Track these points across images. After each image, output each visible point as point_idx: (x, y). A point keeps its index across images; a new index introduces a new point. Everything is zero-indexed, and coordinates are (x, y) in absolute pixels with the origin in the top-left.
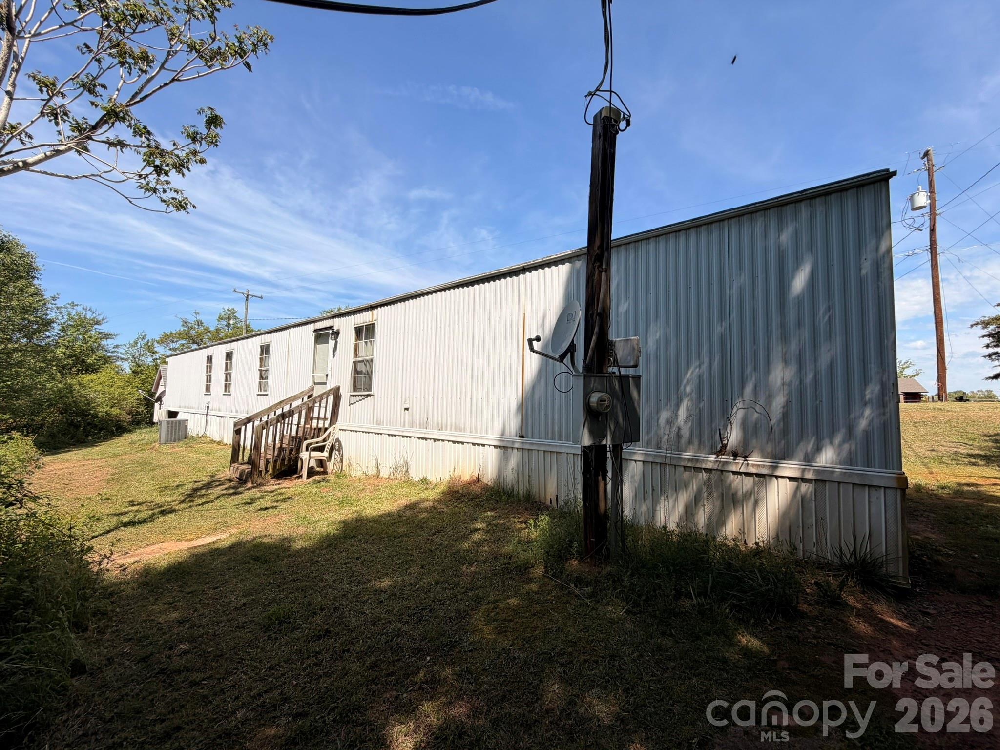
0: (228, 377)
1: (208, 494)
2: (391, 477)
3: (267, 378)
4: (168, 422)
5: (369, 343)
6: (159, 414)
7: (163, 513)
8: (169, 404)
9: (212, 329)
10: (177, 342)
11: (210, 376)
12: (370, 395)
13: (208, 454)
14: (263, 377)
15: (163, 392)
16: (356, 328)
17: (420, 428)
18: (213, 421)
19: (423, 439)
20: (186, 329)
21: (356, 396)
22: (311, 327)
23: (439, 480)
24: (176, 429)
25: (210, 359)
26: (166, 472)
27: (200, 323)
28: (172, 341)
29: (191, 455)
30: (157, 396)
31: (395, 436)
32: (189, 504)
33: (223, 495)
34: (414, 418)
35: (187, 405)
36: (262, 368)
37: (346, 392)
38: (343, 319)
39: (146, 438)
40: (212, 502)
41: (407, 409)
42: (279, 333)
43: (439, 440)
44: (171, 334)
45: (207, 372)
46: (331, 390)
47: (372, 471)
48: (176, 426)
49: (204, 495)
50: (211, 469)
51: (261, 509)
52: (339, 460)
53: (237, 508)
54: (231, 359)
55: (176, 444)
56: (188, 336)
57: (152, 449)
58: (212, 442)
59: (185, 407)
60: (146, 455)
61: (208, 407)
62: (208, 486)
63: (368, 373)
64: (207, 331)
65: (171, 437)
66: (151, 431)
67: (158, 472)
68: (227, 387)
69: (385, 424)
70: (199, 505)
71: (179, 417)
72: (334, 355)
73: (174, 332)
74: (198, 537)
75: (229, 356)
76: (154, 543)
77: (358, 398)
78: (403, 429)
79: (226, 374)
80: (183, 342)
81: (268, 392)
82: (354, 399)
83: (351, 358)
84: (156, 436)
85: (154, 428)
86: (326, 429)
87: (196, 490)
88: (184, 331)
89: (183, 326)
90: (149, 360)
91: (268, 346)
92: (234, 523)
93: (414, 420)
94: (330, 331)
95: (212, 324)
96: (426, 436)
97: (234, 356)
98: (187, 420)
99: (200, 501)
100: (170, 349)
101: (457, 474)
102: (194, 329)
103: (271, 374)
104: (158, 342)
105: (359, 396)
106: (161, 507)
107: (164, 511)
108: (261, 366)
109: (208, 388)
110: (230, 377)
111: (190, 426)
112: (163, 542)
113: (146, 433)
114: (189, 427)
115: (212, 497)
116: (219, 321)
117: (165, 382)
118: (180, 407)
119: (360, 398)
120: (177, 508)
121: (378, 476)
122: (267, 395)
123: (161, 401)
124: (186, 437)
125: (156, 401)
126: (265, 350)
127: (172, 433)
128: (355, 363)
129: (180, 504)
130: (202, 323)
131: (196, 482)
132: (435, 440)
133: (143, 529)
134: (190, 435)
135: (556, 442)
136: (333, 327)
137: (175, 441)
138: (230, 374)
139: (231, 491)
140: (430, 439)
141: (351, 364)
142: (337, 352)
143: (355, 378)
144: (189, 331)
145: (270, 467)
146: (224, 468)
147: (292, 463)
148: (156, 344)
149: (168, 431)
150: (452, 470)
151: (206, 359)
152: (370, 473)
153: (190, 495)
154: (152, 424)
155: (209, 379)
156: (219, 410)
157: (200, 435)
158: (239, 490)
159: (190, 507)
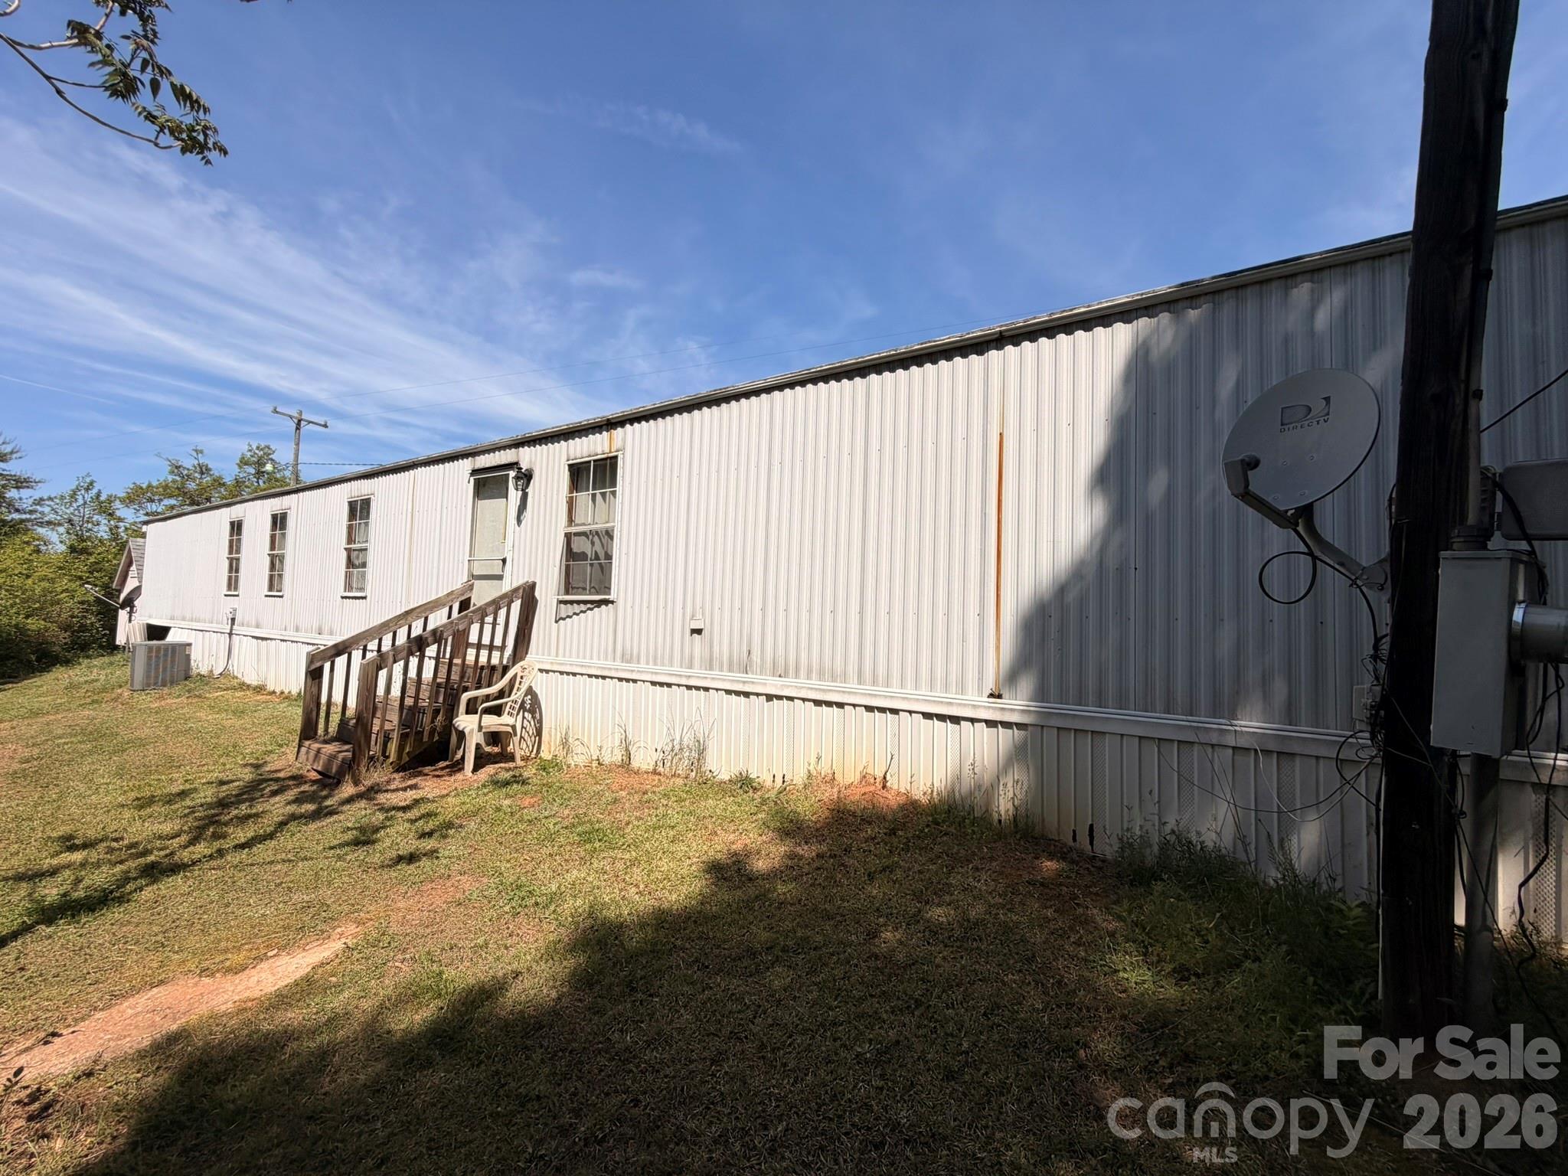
0: (276, 563)
1: (257, 815)
2: (660, 769)
3: (364, 565)
4: (150, 649)
5: (599, 497)
6: (128, 630)
7: (154, 872)
8: (148, 611)
9: (229, 479)
10: (160, 500)
11: (238, 559)
12: (607, 602)
13: (239, 713)
14: (355, 561)
15: (137, 591)
16: (570, 466)
17: (730, 670)
18: (244, 647)
19: (738, 693)
20: (178, 478)
21: (571, 602)
22: (466, 465)
23: (779, 780)
24: (165, 661)
25: (236, 527)
26: (152, 755)
27: (204, 470)
28: (152, 501)
29: (201, 714)
30: (123, 596)
31: (669, 685)
32: (217, 845)
33: (293, 817)
34: (716, 649)
35: (188, 616)
36: (352, 546)
37: (548, 595)
38: (539, 449)
39: (102, 678)
40: (271, 836)
41: (699, 632)
42: (392, 477)
43: (780, 698)
44: (150, 486)
45: (231, 552)
46: (516, 590)
47: (615, 756)
48: (166, 655)
49: (248, 817)
50: (251, 749)
51: (400, 859)
52: (531, 730)
53: (340, 858)
54: (283, 526)
55: (166, 690)
56: (181, 492)
57: (115, 700)
58: (243, 686)
59: (184, 619)
60: (102, 714)
61: (233, 620)
62: (252, 790)
63: (597, 558)
64: (219, 483)
65: (157, 677)
66: (111, 664)
67: (132, 756)
68: (274, 582)
69: (643, 659)
70: (242, 846)
71: (172, 638)
72: (519, 521)
73: (155, 484)
74: (260, 959)
75: (279, 521)
76: (134, 991)
77: (577, 608)
78: (689, 672)
79: (273, 557)
80: (173, 502)
81: (368, 593)
82: (565, 610)
83: (561, 527)
84: (121, 673)
85: (118, 657)
86: (505, 669)
87: (223, 804)
88: (174, 481)
89: (172, 472)
90: (103, 531)
91: (366, 503)
92: (346, 908)
93: (716, 653)
94: (512, 474)
95: (229, 472)
96: (747, 689)
97: (291, 522)
98: (190, 645)
99: (242, 835)
100: (147, 514)
101: (825, 768)
102: (194, 480)
103: (374, 559)
104: (122, 501)
105: (579, 602)
106: (146, 853)
107: (153, 866)
108: (350, 540)
109: (233, 583)
110: (282, 562)
111: (195, 655)
112: (161, 982)
113: (102, 668)
114: (193, 657)
115: (267, 824)
116: (240, 467)
117: (140, 570)
118: (172, 618)
119: (583, 607)
120: (185, 856)
121: (626, 765)
122: (364, 598)
123: (132, 607)
124: (187, 677)
125: (123, 607)
126: (359, 510)
127: (157, 668)
128: (568, 537)
129: (192, 842)
130: (208, 470)
131: (222, 783)
132: (770, 698)
133: (101, 927)
134: (194, 672)
135: (1090, 710)
136: (517, 463)
137: (164, 685)
138: (282, 558)
139: (310, 807)
140: (758, 695)
141: (561, 540)
142: (528, 514)
143: (568, 567)
144: (183, 483)
145: (393, 748)
146: (281, 746)
147: (436, 738)
148: (117, 504)
149: (149, 664)
150: (813, 760)
151: (228, 527)
152: (607, 759)
153: (212, 821)
154: (112, 648)
155: (234, 566)
156: (258, 626)
157: (216, 672)
158: (328, 803)
159: (221, 853)
